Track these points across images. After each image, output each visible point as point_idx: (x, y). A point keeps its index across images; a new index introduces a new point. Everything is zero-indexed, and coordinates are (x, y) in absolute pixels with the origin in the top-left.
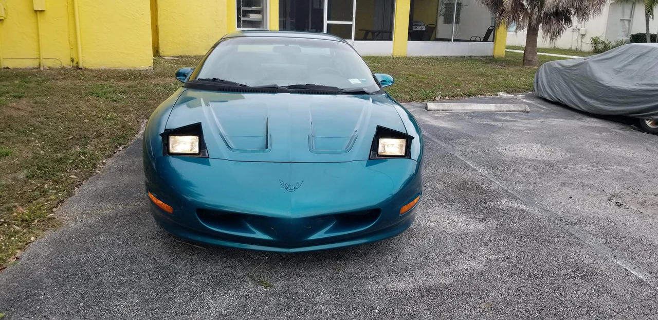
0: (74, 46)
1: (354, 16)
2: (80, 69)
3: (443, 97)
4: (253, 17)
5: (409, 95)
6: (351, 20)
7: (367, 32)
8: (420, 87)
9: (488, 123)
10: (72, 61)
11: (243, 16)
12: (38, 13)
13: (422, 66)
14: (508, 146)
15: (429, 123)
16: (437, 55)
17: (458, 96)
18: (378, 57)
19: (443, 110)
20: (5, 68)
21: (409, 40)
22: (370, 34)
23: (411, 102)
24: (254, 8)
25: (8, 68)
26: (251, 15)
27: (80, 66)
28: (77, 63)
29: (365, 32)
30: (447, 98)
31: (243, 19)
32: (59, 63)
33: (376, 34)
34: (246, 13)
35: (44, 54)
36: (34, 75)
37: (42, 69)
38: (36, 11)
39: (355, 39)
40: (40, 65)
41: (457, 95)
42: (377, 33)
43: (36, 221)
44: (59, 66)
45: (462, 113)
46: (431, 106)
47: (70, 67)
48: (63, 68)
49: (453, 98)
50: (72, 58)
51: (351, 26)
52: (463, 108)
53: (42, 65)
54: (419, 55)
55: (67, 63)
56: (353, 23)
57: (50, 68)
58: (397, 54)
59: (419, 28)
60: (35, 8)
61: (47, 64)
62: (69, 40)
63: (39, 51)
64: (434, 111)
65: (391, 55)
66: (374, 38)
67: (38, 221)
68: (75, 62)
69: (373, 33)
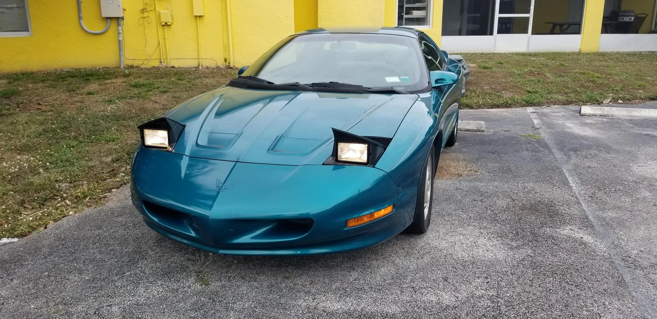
0: (227, 48)
1: (532, 8)
2: (231, 68)
3: (615, 101)
4: (416, 14)
5: (567, 97)
6: (528, 12)
7: (555, 25)
8: (587, 87)
9: (650, 133)
10: (226, 61)
11: (406, 14)
12: (198, 18)
13: (611, 63)
14: (650, 162)
15: (569, 130)
16: (641, 50)
17: (637, 99)
18: (559, 53)
19: (600, 116)
20: (171, 67)
21: (602, 32)
22: (558, 27)
23: (568, 104)
24: (417, 5)
25: (173, 67)
26: (414, 12)
27: (232, 66)
28: (229, 63)
29: (552, 25)
30: (620, 101)
31: (405, 16)
32: (215, 62)
33: (565, 27)
34: (409, 11)
35: (203, 55)
36: (190, 73)
37: (200, 68)
38: (196, 16)
39: (533, 34)
40: (199, 65)
41: (635, 98)
42: (567, 26)
43: (88, 198)
44: (214, 66)
45: (625, 120)
46: (586, 109)
47: (223, 67)
48: (218, 68)
49: (629, 101)
50: (225, 59)
51: (528, 18)
52: (629, 114)
53: (200, 65)
54: (616, 50)
55: (221, 63)
56: (531, 15)
57: (207, 68)
58: (585, 49)
59: (627, 19)
60: (196, 14)
61: (206, 63)
62: (223, 42)
63: (199, 52)
64: (590, 116)
65: (577, 50)
66: (562, 32)
67: (90, 199)
68: (227, 62)
69: (561, 25)
